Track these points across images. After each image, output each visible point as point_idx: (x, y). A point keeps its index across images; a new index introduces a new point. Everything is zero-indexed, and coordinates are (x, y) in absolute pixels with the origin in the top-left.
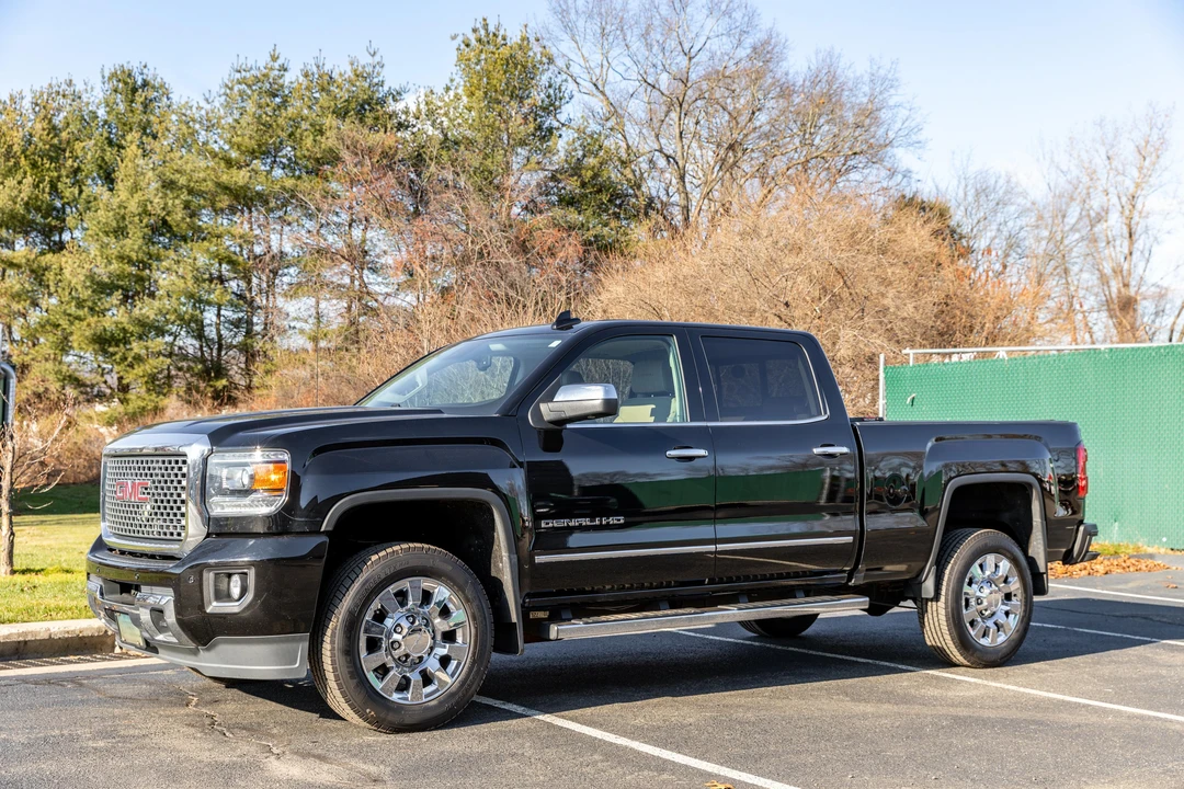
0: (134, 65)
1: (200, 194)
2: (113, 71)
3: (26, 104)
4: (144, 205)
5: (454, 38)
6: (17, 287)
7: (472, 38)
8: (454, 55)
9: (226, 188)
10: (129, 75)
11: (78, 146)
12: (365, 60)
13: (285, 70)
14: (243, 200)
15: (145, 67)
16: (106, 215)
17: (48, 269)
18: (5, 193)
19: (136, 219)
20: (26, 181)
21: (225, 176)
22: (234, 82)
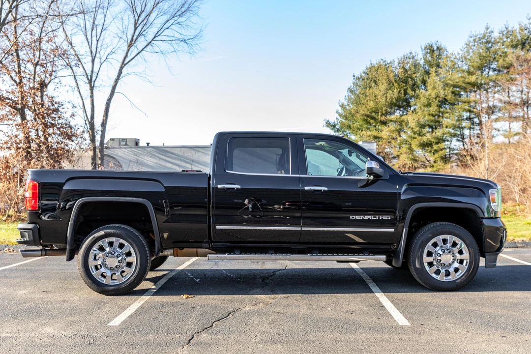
0: (433, 42)
1: (458, 87)
4: (437, 94)
6: (393, 128)
9: (468, 84)
10: (431, 47)
11: (414, 76)
13: (493, 32)
14: (476, 87)
16: (423, 100)
17: (403, 121)
18: (389, 96)
19: (434, 100)
20: (395, 91)
21: (467, 80)
22: (469, 42)
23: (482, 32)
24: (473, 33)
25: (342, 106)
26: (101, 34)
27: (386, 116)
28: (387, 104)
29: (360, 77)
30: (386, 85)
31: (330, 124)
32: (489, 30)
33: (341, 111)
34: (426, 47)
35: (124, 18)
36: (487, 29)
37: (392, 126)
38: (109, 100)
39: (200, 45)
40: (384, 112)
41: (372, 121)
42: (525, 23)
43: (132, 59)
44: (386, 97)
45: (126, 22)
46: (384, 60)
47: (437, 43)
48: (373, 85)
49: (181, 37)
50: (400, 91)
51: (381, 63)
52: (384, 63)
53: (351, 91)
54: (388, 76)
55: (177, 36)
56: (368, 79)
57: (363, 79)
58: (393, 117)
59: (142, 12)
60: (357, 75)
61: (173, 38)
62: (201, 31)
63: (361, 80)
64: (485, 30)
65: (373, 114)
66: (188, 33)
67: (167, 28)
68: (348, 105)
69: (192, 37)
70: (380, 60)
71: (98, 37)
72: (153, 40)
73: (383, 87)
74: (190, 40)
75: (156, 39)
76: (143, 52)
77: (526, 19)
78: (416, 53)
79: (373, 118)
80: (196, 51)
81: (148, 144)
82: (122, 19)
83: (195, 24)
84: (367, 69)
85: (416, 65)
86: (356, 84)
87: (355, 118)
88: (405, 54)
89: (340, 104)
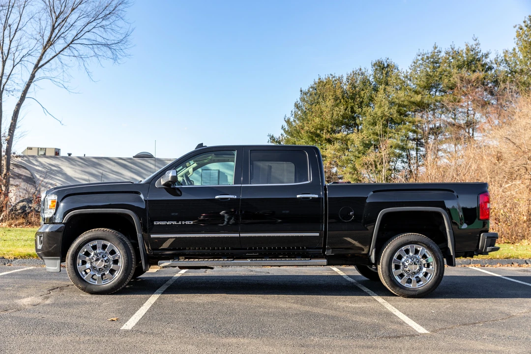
0: (384, 59)
1: (405, 106)
2: (375, 62)
3: (345, 80)
4: (383, 112)
5: (515, 27)
6: (339, 147)
7: (523, 25)
8: (515, 34)
9: (413, 103)
10: (381, 63)
11: (362, 93)
12: (472, 43)
13: (440, 52)
14: (422, 107)
15: (388, 59)
16: (369, 118)
17: (349, 140)
18: (335, 113)
19: (380, 119)
20: (342, 108)
21: (412, 99)
22: (418, 60)
23: (430, 51)
24: (421, 51)
25: (288, 122)
26: (15, 34)
27: (331, 134)
28: (332, 121)
29: (307, 91)
30: (332, 101)
31: (274, 140)
32: (438, 49)
33: (286, 127)
34: (376, 63)
35: (42, 18)
36: (436, 48)
37: (337, 145)
38: (19, 105)
39: (124, 50)
40: (330, 130)
41: (316, 139)
42: (471, 44)
43: (46, 63)
44: (333, 113)
45: (43, 23)
46: (334, 75)
47: (388, 61)
48: (320, 100)
49: (103, 41)
50: (347, 107)
51: (331, 79)
52: (333, 79)
53: (297, 106)
54: (335, 91)
55: (100, 40)
56: (316, 94)
57: (311, 95)
58: (338, 136)
59: (61, 13)
60: (305, 89)
61: (94, 42)
62: (127, 35)
63: (308, 95)
64: (433, 49)
65: (318, 132)
66: (112, 37)
67: (88, 31)
68: (295, 121)
69: (116, 42)
70: (329, 75)
71: (12, 37)
72: (71, 43)
73: (330, 103)
74: (113, 45)
75: (75, 42)
76: (59, 55)
77: (473, 40)
78: (365, 69)
79: (318, 136)
80: (120, 57)
81: (70, 155)
82: (40, 20)
83: (121, 28)
84: (315, 84)
85: (365, 82)
86: (303, 100)
87: (301, 135)
88: (355, 70)
89: (286, 119)
